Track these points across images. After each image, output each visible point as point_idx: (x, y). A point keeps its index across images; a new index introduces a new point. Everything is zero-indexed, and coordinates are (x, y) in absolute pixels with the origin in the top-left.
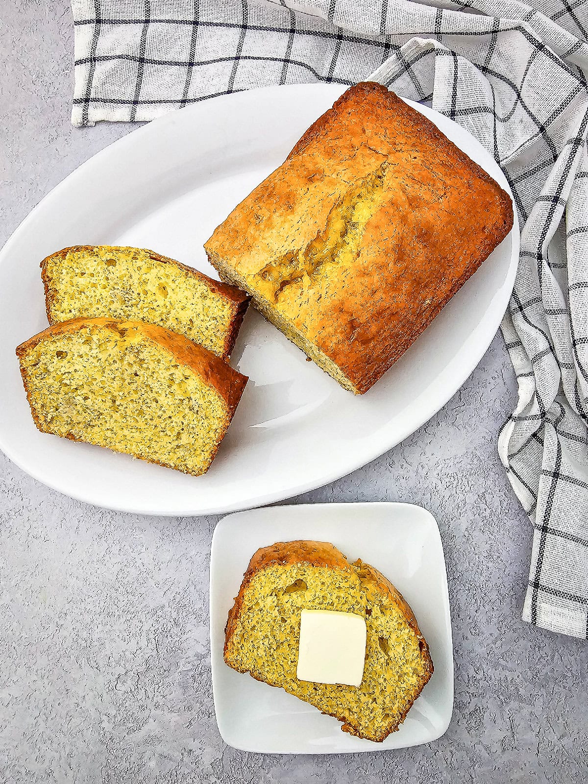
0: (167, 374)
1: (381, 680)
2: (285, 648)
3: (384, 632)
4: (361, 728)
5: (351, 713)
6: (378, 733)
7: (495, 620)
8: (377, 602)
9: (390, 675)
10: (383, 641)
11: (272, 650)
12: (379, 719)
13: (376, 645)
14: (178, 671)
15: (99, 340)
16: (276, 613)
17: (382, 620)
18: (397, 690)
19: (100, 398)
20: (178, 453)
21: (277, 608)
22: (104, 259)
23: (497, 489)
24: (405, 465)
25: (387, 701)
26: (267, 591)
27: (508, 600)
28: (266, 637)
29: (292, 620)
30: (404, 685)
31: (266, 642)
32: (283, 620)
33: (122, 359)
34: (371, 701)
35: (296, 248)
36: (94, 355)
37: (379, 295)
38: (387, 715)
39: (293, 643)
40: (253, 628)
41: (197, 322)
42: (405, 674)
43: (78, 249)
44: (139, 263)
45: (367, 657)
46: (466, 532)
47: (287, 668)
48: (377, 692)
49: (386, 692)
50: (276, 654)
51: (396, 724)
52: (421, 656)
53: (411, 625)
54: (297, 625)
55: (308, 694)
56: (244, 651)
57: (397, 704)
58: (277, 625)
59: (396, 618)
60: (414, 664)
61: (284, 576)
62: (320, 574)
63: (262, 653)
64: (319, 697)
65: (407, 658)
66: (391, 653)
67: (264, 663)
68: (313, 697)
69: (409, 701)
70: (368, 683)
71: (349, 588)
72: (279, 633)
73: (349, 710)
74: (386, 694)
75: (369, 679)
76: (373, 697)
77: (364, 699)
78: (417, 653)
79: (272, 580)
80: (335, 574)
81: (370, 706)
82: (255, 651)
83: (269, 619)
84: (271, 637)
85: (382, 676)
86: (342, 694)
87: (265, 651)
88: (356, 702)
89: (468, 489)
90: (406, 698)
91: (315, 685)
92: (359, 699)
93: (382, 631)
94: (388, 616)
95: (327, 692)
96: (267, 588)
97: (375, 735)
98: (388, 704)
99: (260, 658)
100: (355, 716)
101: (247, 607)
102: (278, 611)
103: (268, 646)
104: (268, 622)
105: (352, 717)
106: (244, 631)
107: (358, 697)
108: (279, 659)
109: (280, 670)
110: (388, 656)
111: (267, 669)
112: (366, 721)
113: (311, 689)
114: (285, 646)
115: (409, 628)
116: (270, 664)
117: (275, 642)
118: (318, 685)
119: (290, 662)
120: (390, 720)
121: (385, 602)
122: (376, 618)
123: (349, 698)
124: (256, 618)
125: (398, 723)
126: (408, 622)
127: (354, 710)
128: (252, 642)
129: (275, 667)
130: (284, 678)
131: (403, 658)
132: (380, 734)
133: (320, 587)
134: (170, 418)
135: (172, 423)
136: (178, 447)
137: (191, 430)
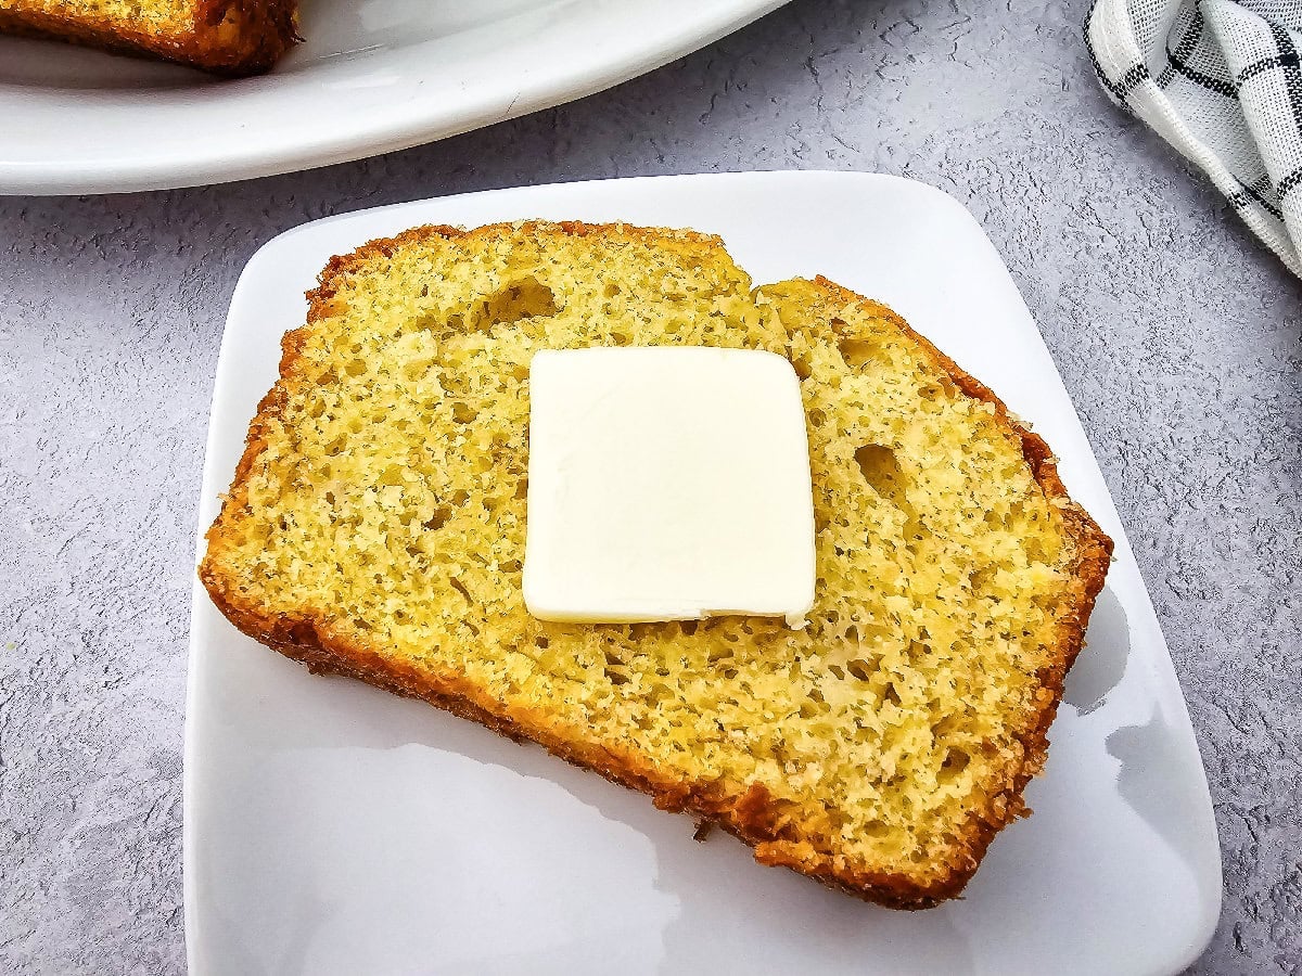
1: (897, 604)
2: (469, 520)
3: (876, 426)
4: (847, 830)
5: (790, 768)
6: (938, 847)
8: (827, 330)
9: (936, 575)
10: (876, 460)
11: (415, 528)
12: (929, 779)
13: (850, 477)
14: (71, 833)
16: (429, 386)
17: (855, 386)
18: (980, 632)
21: (436, 371)
25: (943, 690)
26: (397, 316)
28: (391, 478)
29: (499, 415)
30: (996, 611)
31: (391, 497)
32: (463, 416)
34: (870, 697)
38: (955, 762)
39: (503, 491)
40: (335, 449)
42: (994, 567)
45: (821, 523)
47: (481, 590)
48: (891, 652)
49: (928, 650)
50: (431, 542)
51: (1010, 786)
52: (1044, 490)
53: (973, 390)
54: (518, 428)
55: (585, 695)
56: (295, 534)
57: (993, 695)
58: (438, 431)
59: (910, 373)
60: (1021, 527)
61: (463, 270)
62: (598, 256)
63: (368, 538)
64: (638, 709)
65: (988, 505)
66: (917, 498)
67: (379, 579)
68: (605, 714)
69: (1044, 676)
70: (843, 624)
71: (710, 295)
72: (444, 462)
73: (779, 752)
74: (930, 661)
75: (846, 606)
76: (878, 678)
77: (842, 692)
78: (1023, 481)
79: (416, 283)
80: (654, 251)
81: (870, 720)
82: (342, 533)
83: (404, 410)
84: (409, 476)
85: (899, 583)
86: (735, 684)
87: (384, 527)
88: (805, 713)
89: (1034, 192)
90: (1030, 662)
91: (613, 660)
92: (815, 695)
93: (864, 422)
94: (877, 376)
95: (670, 682)
96: (397, 309)
97: (920, 857)
98: (951, 702)
99: (366, 559)
100: (815, 773)
101: (315, 374)
102: (443, 379)
103: (401, 510)
104: (402, 424)
105: (797, 781)
106: (294, 458)
107: (809, 687)
108: (445, 559)
109: (454, 605)
110: (909, 509)
111: (393, 603)
112: (869, 792)
113: (596, 677)
114: (474, 505)
115: (967, 402)
116: (407, 584)
117: (429, 498)
118: (625, 655)
119: (494, 566)
120: (978, 771)
121: (855, 320)
122: (835, 384)
123: (768, 696)
124: (351, 411)
125: (1021, 780)
126: (958, 382)
127: (803, 745)
128: (330, 498)
129: (429, 595)
130: (471, 638)
131: (969, 504)
132: (947, 849)
133: (601, 300)
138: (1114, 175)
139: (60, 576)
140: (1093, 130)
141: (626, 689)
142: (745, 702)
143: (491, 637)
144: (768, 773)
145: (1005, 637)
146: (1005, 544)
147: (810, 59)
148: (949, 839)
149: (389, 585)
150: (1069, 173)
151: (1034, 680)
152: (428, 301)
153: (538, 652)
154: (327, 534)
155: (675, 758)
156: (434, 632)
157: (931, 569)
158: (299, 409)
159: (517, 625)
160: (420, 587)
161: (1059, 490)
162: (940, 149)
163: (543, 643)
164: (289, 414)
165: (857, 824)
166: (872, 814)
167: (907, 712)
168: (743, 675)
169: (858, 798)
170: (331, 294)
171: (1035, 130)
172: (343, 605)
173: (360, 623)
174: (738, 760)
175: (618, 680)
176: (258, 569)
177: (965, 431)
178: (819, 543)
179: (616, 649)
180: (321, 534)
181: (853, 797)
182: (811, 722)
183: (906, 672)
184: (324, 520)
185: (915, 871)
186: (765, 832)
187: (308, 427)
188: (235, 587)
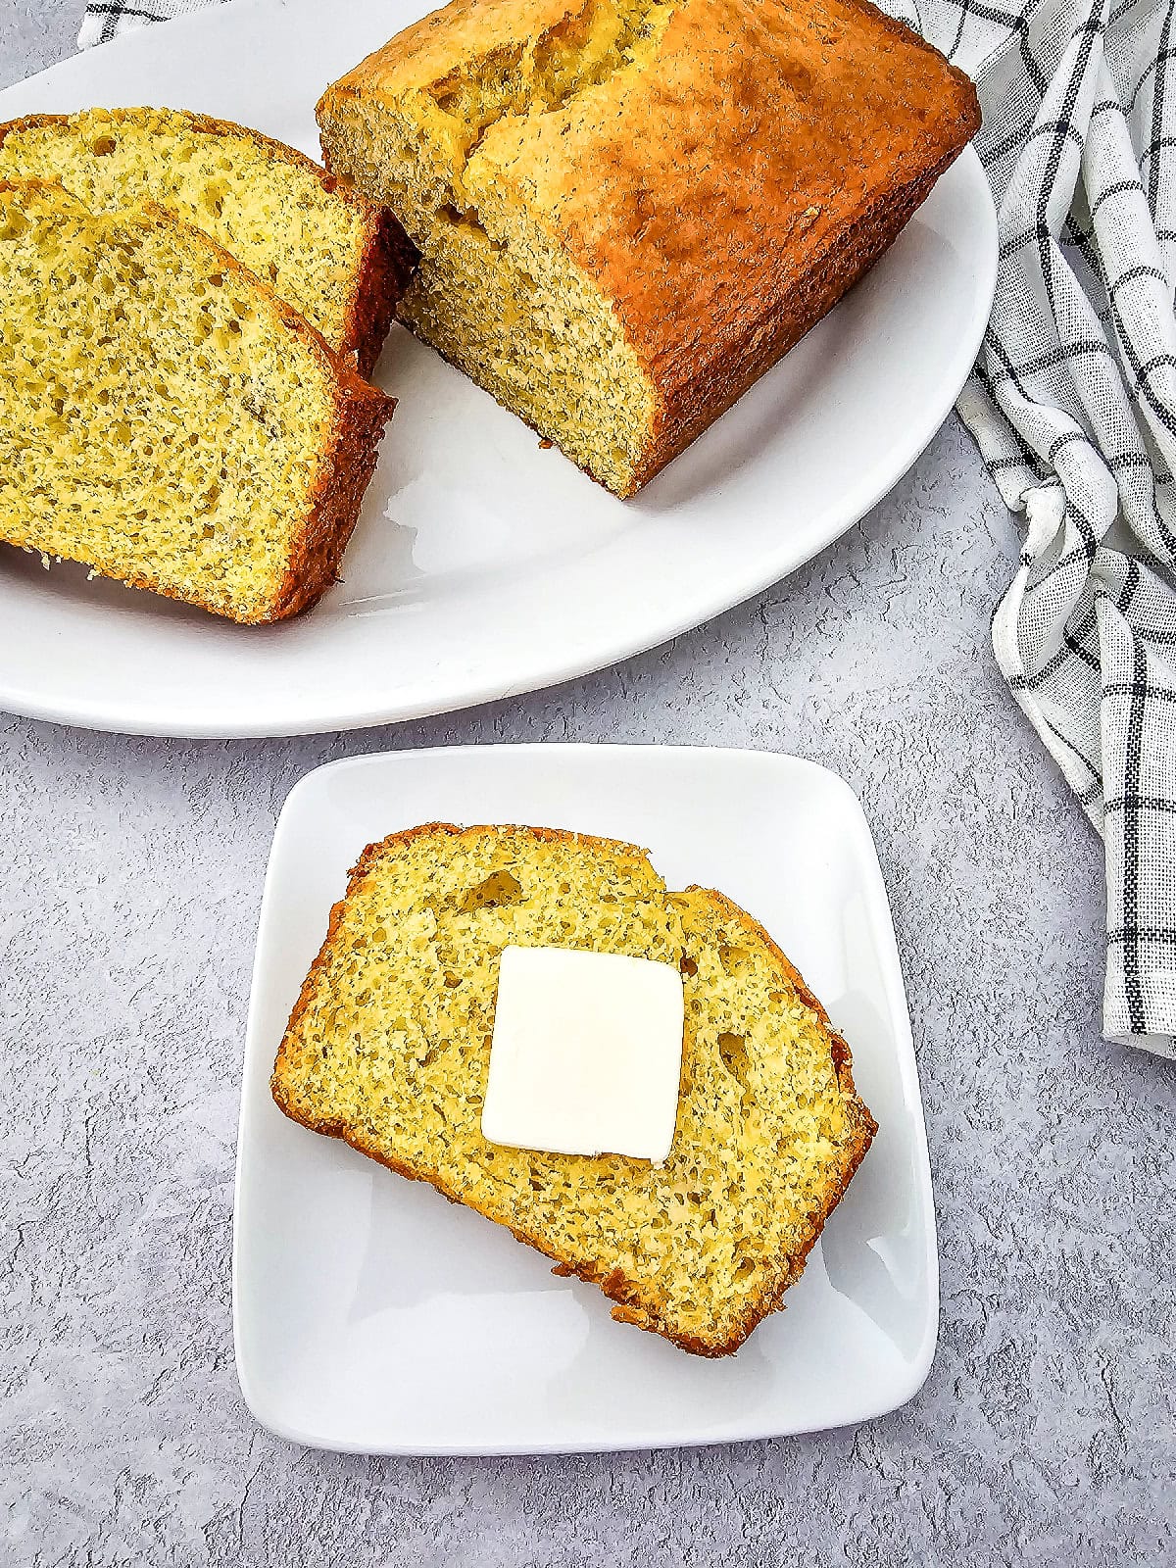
0: (194, 304)
1: (727, 1155)
2: (450, 1059)
3: (735, 1019)
4: (671, 1305)
5: (641, 1260)
6: (725, 1323)
7: (1029, 1087)
8: (713, 939)
9: (756, 1138)
10: (731, 1046)
11: (413, 1065)
12: (727, 1277)
13: (711, 1056)
15: (40, 218)
16: (429, 957)
17: (726, 986)
18: (777, 1183)
19: (25, 395)
20: (206, 551)
21: (434, 945)
22: (90, 137)
23: (1001, 760)
24: (774, 700)
25: (746, 1219)
26: (410, 897)
27: (1056, 1034)
28: (398, 1026)
29: (476, 983)
30: (794, 1168)
31: (398, 1040)
32: (452, 983)
33: (89, 276)
34: (698, 1218)
35: (516, 41)
36: (25, 265)
37: (701, 157)
38: (747, 1266)
39: (475, 1044)
40: (362, 999)
41: (286, 269)
42: (795, 1136)
43: (34, 122)
44: (165, 142)
45: (685, 1090)
46: (934, 860)
47: (453, 1113)
48: (717, 1189)
49: (742, 1189)
50: (423, 1076)
51: (775, 1290)
52: (839, 1083)
53: (808, 1001)
54: (488, 994)
55: (515, 1196)
56: (333, 1062)
57: (776, 1227)
58: (432, 993)
59: (766, 979)
60: (819, 1109)
61: (459, 863)
62: (557, 859)
63: (382, 1070)
64: (546, 1209)
65: (799, 1091)
66: (754, 1078)
67: (386, 1099)
68: (527, 1210)
69: (811, 1216)
70: (690, 1166)
71: (634, 899)
72: (435, 1016)
73: (635, 1249)
74: (743, 1197)
75: (693, 1152)
76: (706, 1206)
77: (679, 1213)
78: (827, 1075)
79: (426, 873)
80: (598, 860)
81: (696, 1234)
82: (364, 1064)
83: (411, 974)
84: (412, 1026)
85: (730, 1141)
86: (613, 1199)
87: (392, 1063)
88: (655, 1223)
89: (929, 758)
90: (804, 1207)
91: (534, 1172)
92: (664, 1213)
93: (727, 1015)
94: (742, 978)
95: (571, 1193)
96: (410, 892)
97: (712, 1328)
98: (750, 1227)
99: (378, 1084)
100: (654, 1266)
101: (351, 940)
102: (438, 951)
103: (404, 1051)
104: (409, 984)
105: (642, 1270)
106: (335, 1004)
107: (660, 1207)
108: (431, 1089)
109: (434, 1123)
110: (747, 1087)
111: (394, 1119)
112: (687, 1282)
113: (523, 1184)
114: (453, 1052)
115: (802, 1006)
116: (405, 1105)
117: (422, 1041)
118: (544, 1170)
119: (463, 1100)
120: (757, 1276)
121: (734, 936)
122: (711, 981)
123: (633, 1211)
124: (375, 971)
125: (783, 1287)
126: (798, 991)
127: (650, 1246)
128: (357, 1037)
129: (418, 1114)
130: (444, 1148)
131: (788, 1089)
132: (729, 1325)
133: (555, 895)
134: (194, 439)
135: (197, 455)
136: (209, 531)
137: (244, 474)
139: (132, 1020)
140: (989, 702)
141: (543, 1195)
142: (618, 1213)
143: (457, 1149)
144: (626, 1262)
145: (793, 1187)
146: (804, 1120)
148: (731, 1318)
149: (394, 1105)
150: (961, 742)
151: (805, 1220)
152: (432, 887)
153: (486, 1162)
154: (354, 1064)
155: (568, 1245)
156: (419, 1142)
157: (755, 1132)
158: (340, 966)
159: (474, 1142)
160: (413, 1108)
161: (850, 1084)
162: (858, 709)
163: (490, 1156)
164: (333, 971)
165: (676, 1302)
166: (687, 1297)
167: (719, 1233)
168: (618, 1193)
169: (681, 1282)
170: (364, 874)
171: (941, 699)
172: (361, 1117)
173: (372, 1131)
174: (609, 1252)
175: (537, 1187)
176: (308, 1087)
177: (794, 1031)
178: (680, 1106)
179: (537, 1166)
180: (350, 1063)
181: (678, 1284)
182: (658, 1231)
183: (725, 1203)
184: (352, 1053)
185: (706, 1336)
186: (620, 1297)
187: (344, 984)
188: (293, 1099)
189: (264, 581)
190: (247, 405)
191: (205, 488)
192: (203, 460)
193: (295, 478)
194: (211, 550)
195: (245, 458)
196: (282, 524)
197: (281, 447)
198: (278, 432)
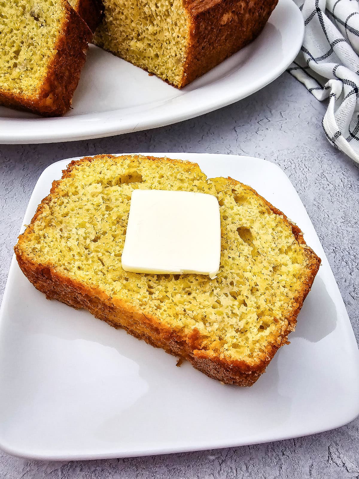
1: (248, 275)
2: (107, 239)
3: (244, 221)
5: (208, 325)
6: (257, 353)
8: (230, 192)
9: (261, 267)
11: (88, 241)
13: (235, 236)
16: (98, 200)
18: (275, 285)
21: (101, 195)
25: (262, 303)
26: (91, 179)
28: (82, 226)
29: (120, 209)
31: (81, 232)
32: (108, 208)
34: (237, 303)
39: (119, 232)
40: (65, 215)
42: (281, 265)
45: (223, 248)
47: (108, 261)
48: (245, 289)
49: (258, 290)
50: (93, 246)
51: (283, 333)
52: (298, 242)
53: (276, 212)
54: (126, 214)
55: (139, 296)
56: (48, 240)
57: (278, 304)
58: (99, 213)
59: (256, 206)
60: (291, 254)
61: (114, 167)
62: (158, 167)
63: (72, 243)
64: (157, 302)
65: (280, 246)
66: (256, 243)
67: (74, 256)
68: (146, 304)
69: (296, 300)
70: (229, 281)
71: (193, 180)
72: (100, 222)
73: (204, 319)
74: (258, 293)
75: (230, 274)
76: (240, 298)
77: (227, 301)
78: (292, 239)
79: (99, 170)
80: (176, 166)
81: (236, 311)
82: (63, 241)
83: (89, 206)
84: (88, 225)
85: (249, 268)
86: (191, 296)
87: (78, 239)
88: (214, 307)
89: (306, 170)
90: (292, 295)
91: (150, 287)
92: (218, 302)
93: (240, 220)
94: (246, 206)
95: (169, 295)
96: (91, 177)
97: (251, 356)
98: (264, 306)
99: (70, 249)
100: (216, 326)
101: (61, 193)
102: (103, 198)
103: (84, 235)
104: (88, 210)
105: (209, 329)
106: (51, 217)
107: (216, 299)
108: (97, 251)
109: (98, 266)
110: (253, 246)
111: (77, 264)
112: (234, 333)
113: (144, 291)
114: (109, 236)
115: (274, 215)
116: (83, 258)
117: (94, 233)
118: (154, 285)
119: (113, 254)
120: (273, 328)
121: (239, 190)
122: (232, 209)
123: (202, 301)
124: (72, 205)
125: (287, 332)
126: (272, 210)
127: (213, 317)
128: (61, 230)
129: (90, 262)
130: (102, 276)
131: (274, 246)
132: (260, 354)
133: (157, 179)
134: (11, 31)
135: (12, 36)
136: (15, 65)
137: (30, 41)
138: (332, 166)
140: (326, 153)
141: (153, 296)
142: (194, 302)
143: (109, 276)
144: (200, 326)
145: (284, 287)
146: (285, 258)
147: (235, 127)
148: (261, 350)
149: (77, 257)
150: (317, 164)
151: (292, 300)
152: (102, 176)
153: (125, 282)
154: (58, 241)
155: (168, 319)
156: (91, 273)
157: (260, 265)
158: (55, 203)
159: (118, 273)
160: (87, 259)
161: (304, 242)
163: (127, 280)
164: (51, 204)
165: (230, 344)
166: (235, 341)
167: (249, 309)
168: (194, 294)
169: (230, 335)
170: (70, 171)
171: (307, 152)
172: (60, 262)
173: (65, 269)
174: (190, 321)
175: (151, 293)
176: (34, 249)
177: (274, 224)
178: (222, 255)
179: (151, 283)
180: (56, 241)
181: (228, 335)
182: (216, 310)
183: (249, 296)
184: (58, 236)
185: (249, 361)
186: (198, 347)
187: (57, 208)
188: (25, 254)
189: (37, 82)
190: (32, 15)
191: (14, 49)
192: (14, 38)
193: (50, 40)
194: (16, 72)
195: (30, 34)
196: (44, 59)
197: (44, 30)
198: (44, 24)
